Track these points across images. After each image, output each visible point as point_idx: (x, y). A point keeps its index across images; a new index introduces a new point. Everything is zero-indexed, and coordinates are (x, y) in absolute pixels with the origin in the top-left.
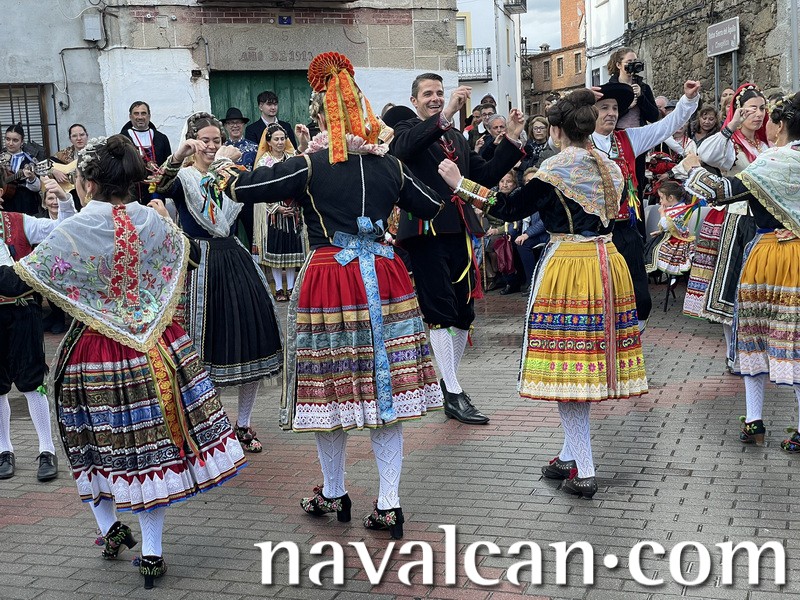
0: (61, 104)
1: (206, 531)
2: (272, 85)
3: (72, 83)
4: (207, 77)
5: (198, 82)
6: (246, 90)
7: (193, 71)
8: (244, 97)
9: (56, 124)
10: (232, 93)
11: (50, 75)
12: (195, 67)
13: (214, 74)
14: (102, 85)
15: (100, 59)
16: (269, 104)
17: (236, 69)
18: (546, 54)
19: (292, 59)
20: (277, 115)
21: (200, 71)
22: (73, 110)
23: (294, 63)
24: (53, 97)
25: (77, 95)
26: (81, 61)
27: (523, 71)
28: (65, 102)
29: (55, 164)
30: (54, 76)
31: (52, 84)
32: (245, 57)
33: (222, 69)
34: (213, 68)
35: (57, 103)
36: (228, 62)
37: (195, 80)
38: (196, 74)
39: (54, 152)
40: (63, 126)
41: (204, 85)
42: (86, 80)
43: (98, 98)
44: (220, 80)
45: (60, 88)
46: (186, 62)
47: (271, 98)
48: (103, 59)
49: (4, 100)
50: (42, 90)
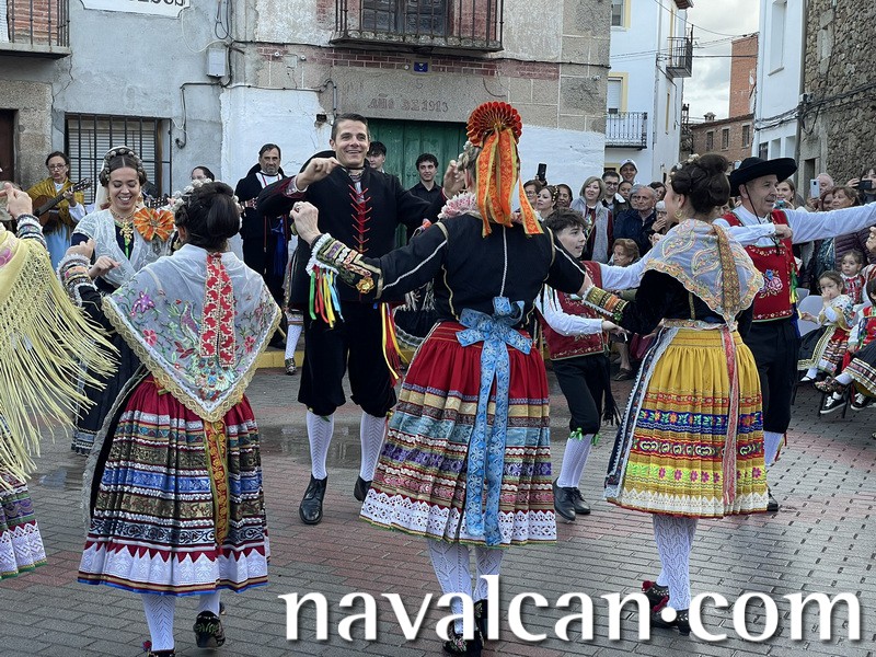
0: (177, 141)
3: (191, 120)
5: (322, 127)
7: (318, 116)
9: (170, 163)
11: (168, 110)
12: (320, 111)
14: (221, 124)
15: (222, 97)
18: (711, 123)
19: (425, 109)
21: (325, 116)
22: (188, 148)
23: (427, 113)
24: (170, 133)
25: (195, 133)
26: (202, 98)
27: (682, 140)
28: (182, 140)
30: (173, 111)
31: (170, 120)
32: (374, 104)
35: (173, 140)
36: (356, 107)
37: (320, 125)
38: (321, 118)
40: (177, 166)
42: (206, 117)
43: (217, 137)
45: (177, 123)
46: (312, 105)
48: (225, 96)
49: (118, 132)
50: (158, 125)
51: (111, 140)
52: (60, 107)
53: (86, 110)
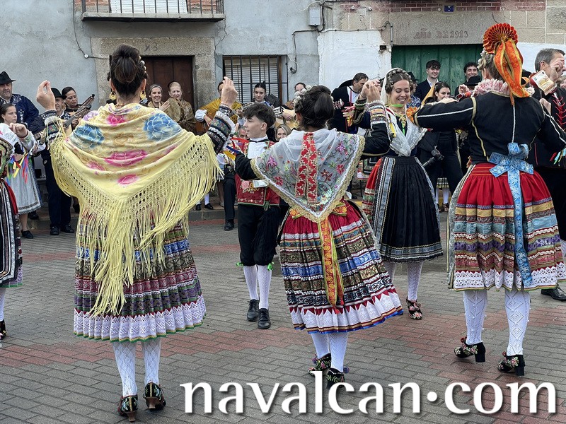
0: (291, 69)
1: (375, 368)
2: (436, 56)
3: (299, 55)
4: (390, 50)
5: (384, 53)
6: (417, 60)
7: (381, 46)
8: (416, 64)
9: (287, 83)
10: (407, 61)
11: (285, 49)
12: (382, 43)
13: (395, 48)
14: (319, 56)
15: (318, 39)
16: (433, 69)
17: (411, 44)
19: (452, 37)
20: (438, 78)
21: (385, 46)
22: (298, 73)
23: (453, 39)
24: (287, 64)
25: (302, 63)
26: (306, 40)
28: (294, 68)
29: (285, 110)
30: (288, 50)
31: (287, 56)
32: (418, 36)
33: (401, 44)
34: (395, 44)
35: (289, 68)
36: (406, 39)
37: (382, 52)
38: (383, 48)
39: (285, 102)
40: (291, 85)
41: (388, 55)
42: (309, 53)
43: (316, 65)
44: (400, 52)
45: (291, 58)
46: (376, 39)
47: (435, 65)
48: (320, 38)
49: (255, 66)
50: (279, 59)
51: (251, 71)
52: (220, 52)
53: (235, 54)
